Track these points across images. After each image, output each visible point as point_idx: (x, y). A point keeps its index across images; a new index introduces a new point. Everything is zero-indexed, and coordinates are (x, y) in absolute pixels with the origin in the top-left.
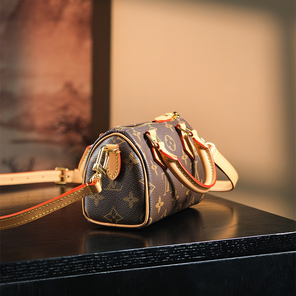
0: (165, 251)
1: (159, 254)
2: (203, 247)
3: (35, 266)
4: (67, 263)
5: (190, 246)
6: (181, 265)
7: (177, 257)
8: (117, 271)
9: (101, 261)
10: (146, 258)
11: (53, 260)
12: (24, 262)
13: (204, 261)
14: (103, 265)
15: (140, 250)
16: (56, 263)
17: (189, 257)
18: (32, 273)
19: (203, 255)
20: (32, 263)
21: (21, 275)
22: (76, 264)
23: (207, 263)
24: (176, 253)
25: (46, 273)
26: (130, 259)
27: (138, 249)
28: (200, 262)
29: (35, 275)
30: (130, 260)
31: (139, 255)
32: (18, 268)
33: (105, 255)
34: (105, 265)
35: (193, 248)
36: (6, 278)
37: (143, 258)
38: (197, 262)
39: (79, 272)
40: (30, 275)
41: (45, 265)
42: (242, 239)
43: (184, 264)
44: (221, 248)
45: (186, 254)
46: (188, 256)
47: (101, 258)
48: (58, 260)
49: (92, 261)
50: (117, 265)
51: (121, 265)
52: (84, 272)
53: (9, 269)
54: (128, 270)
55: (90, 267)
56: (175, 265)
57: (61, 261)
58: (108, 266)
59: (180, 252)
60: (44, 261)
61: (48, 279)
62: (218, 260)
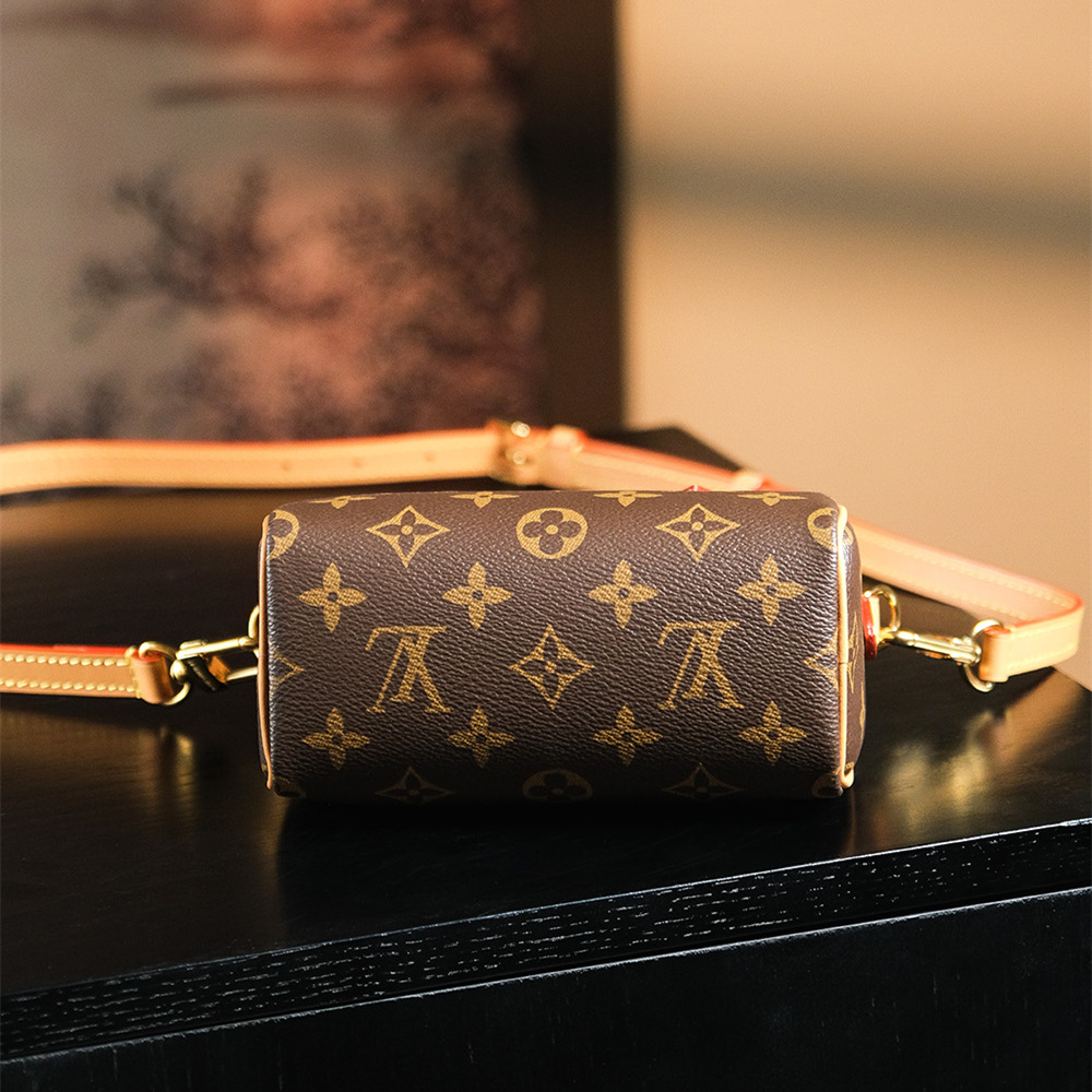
0: (638, 911)
1: (613, 923)
2: (782, 889)
3: (169, 988)
4: (283, 973)
5: (729, 886)
6: (698, 955)
7: (683, 928)
8: (464, 988)
9: (403, 958)
10: (565, 939)
11: (229, 966)
12: (131, 975)
13: (787, 936)
14: (409, 971)
15: (542, 914)
16: (239, 973)
17: (727, 924)
18: (158, 1011)
19: (782, 917)
20: (158, 979)
21: (121, 1022)
22: (312, 972)
23: (799, 940)
24: (678, 912)
25: (208, 1009)
26: (508, 947)
27: (535, 910)
28: (771, 939)
29: (170, 1017)
30: (509, 950)
31: (541, 930)
32: (110, 999)
33: (416, 935)
34: (416, 973)
35: (740, 894)
36: (69, 1034)
37: (553, 939)
38: (758, 941)
39: (326, 999)
40: (154, 1020)
41: (204, 983)
42: (930, 849)
43: (710, 949)
44: (849, 888)
45: (716, 917)
46: (723, 921)
47: (402, 948)
48: (249, 963)
49: (371, 961)
50: (462, 967)
51: (474, 969)
52: (344, 997)
53: (78, 1004)
54: (501, 982)
55: (367, 981)
56: (676, 954)
57: (259, 965)
58: (428, 973)
59: (694, 910)
60: (198, 971)
61: (216, 1028)
62: (842, 930)
